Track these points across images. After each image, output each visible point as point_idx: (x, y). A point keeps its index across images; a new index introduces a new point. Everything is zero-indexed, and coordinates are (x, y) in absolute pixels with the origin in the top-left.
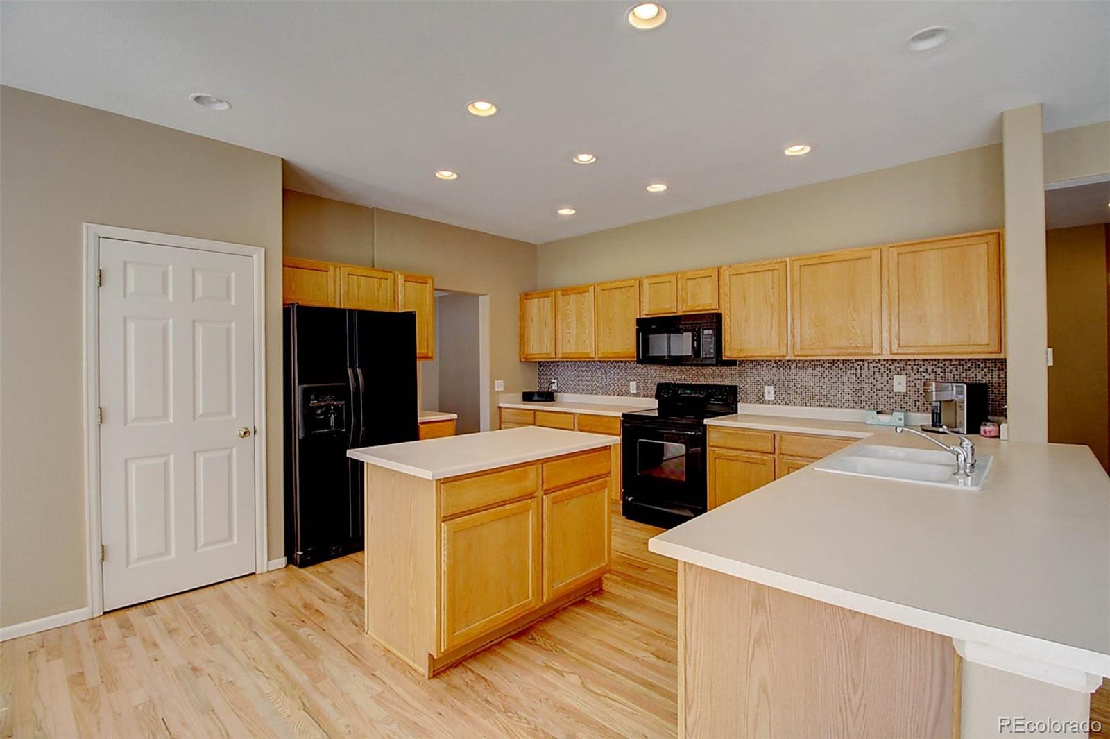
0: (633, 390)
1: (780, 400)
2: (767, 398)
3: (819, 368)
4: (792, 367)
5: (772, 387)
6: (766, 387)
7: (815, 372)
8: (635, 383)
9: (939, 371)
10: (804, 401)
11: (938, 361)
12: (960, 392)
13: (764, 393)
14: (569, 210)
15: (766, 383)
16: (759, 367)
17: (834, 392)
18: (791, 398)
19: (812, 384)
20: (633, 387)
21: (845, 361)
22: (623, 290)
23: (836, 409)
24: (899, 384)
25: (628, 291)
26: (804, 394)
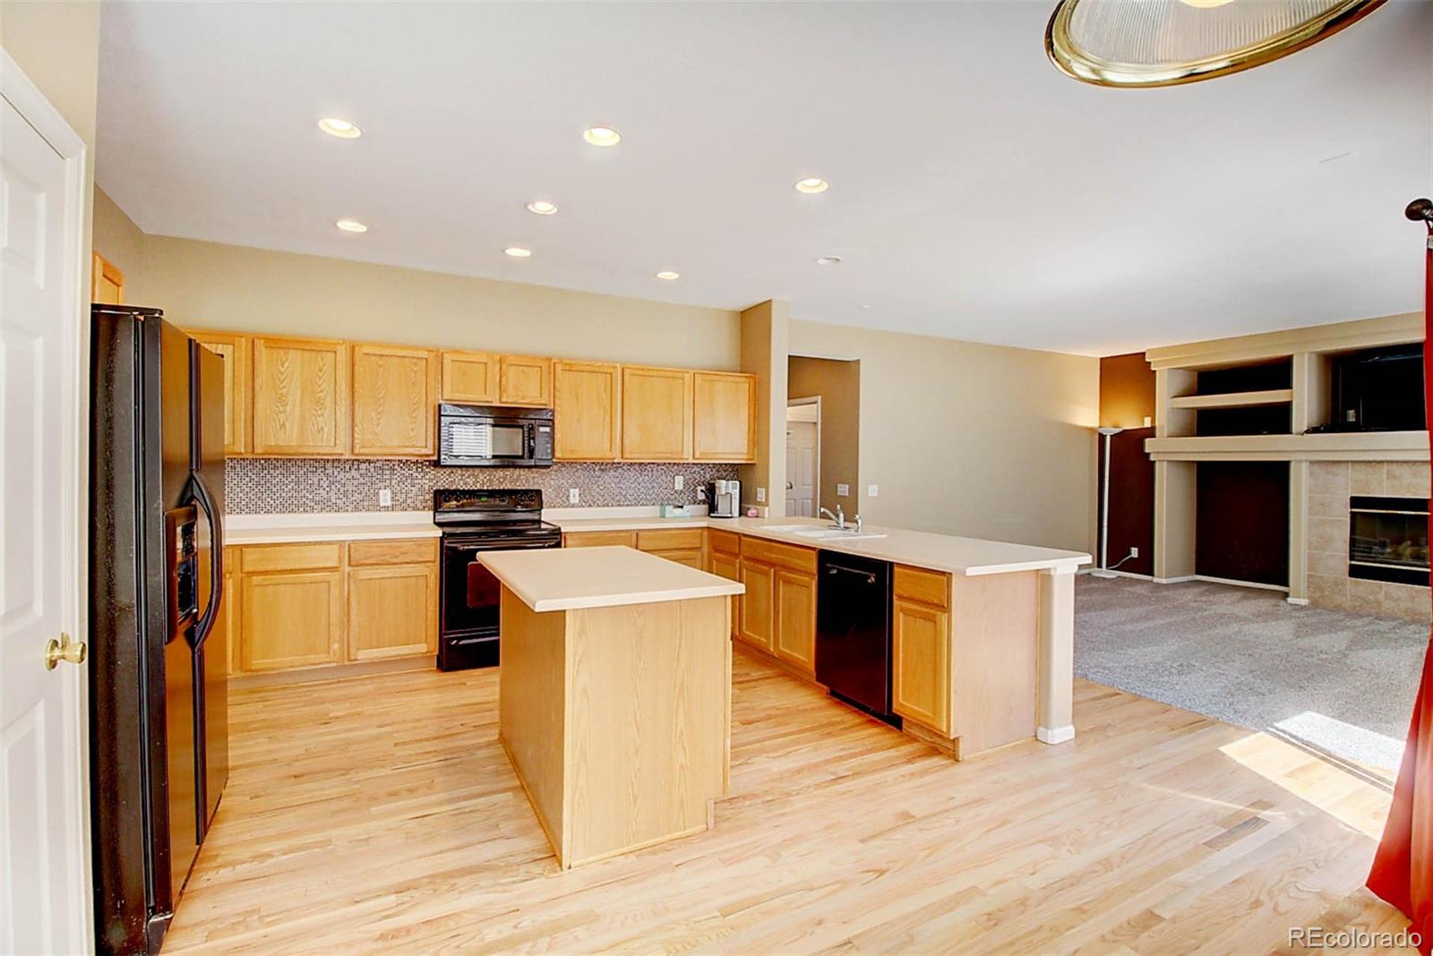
0: (385, 501)
1: (586, 502)
2: (572, 501)
3: (620, 470)
4: (597, 469)
5: (577, 490)
6: (572, 490)
7: (616, 474)
8: (388, 491)
9: (702, 472)
10: (606, 502)
11: (702, 464)
12: (734, 488)
13: (569, 496)
14: (356, 224)
15: (571, 486)
16: (563, 469)
17: (631, 492)
18: (594, 500)
19: (614, 485)
20: (385, 497)
21: (641, 464)
22: (406, 360)
23: (634, 508)
24: (679, 483)
25: (415, 364)
26: (606, 495)
